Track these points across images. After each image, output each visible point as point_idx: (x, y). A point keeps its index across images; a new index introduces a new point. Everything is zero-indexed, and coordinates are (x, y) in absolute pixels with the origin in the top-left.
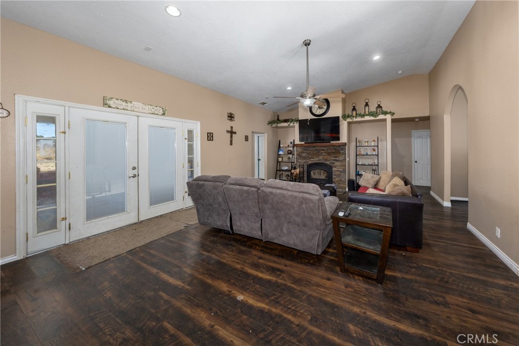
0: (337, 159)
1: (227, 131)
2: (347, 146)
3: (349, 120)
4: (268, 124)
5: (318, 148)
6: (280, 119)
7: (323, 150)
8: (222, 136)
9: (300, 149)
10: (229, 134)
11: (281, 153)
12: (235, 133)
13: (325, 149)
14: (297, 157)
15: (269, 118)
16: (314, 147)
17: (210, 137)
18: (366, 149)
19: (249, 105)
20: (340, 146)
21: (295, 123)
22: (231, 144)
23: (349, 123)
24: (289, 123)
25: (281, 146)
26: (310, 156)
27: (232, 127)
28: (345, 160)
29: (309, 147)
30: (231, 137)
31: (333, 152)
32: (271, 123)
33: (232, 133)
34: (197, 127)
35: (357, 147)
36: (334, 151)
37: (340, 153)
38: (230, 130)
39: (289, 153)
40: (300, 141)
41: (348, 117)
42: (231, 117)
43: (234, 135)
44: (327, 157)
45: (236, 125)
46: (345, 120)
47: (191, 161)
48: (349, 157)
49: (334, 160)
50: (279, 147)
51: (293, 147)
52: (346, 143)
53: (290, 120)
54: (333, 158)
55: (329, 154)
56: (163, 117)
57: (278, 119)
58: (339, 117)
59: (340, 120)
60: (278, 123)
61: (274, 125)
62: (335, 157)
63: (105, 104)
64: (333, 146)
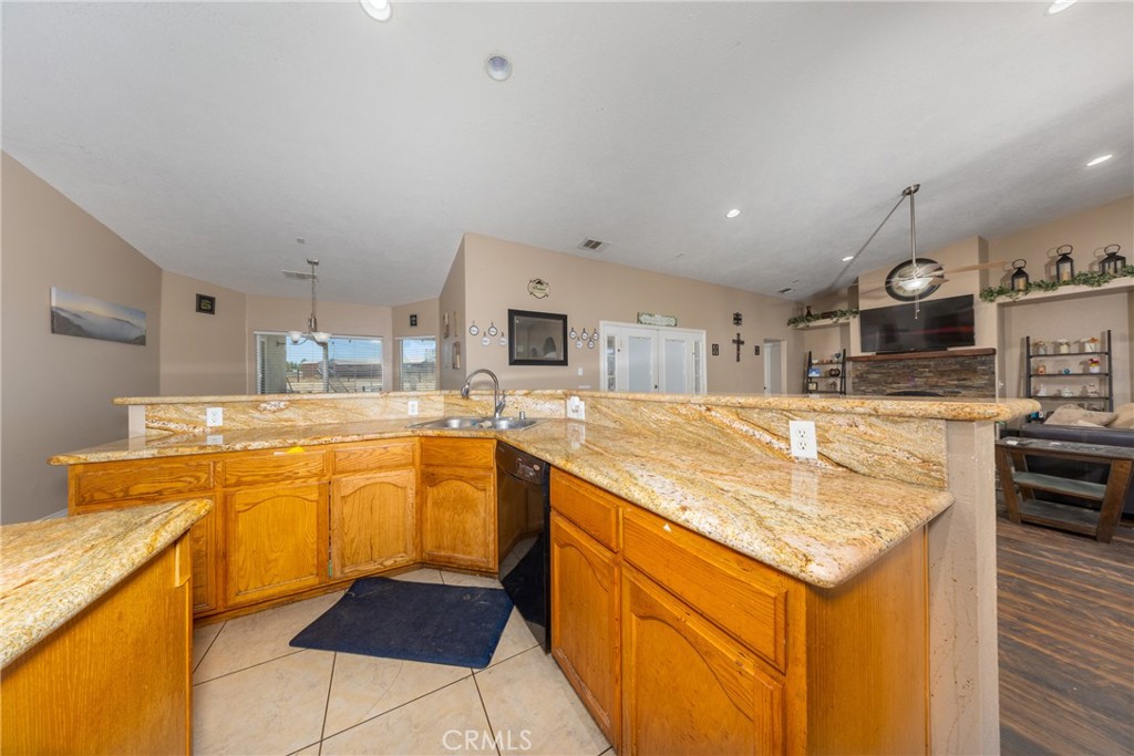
0: (968, 383)
1: (734, 341)
2: (996, 356)
3: (1002, 299)
4: (788, 324)
5: (911, 363)
6: (813, 313)
7: (925, 367)
8: (728, 349)
9: (861, 367)
10: (735, 345)
11: (813, 374)
12: (743, 343)
13: (932, 363)
14: (857, 380)
15: (790, 315)
16: (901, 360)
17: (715, 350)
18: (1064, 361)
19: (759, 298)
20: (975, 356)
21: (851, 318)
22: (738, 360)
23: (1002, 306)
24: (835, 319)
25: (814, 361)
26: (890, 380)
27: (738, 335)
28: (993, 385)
29: (886, 361)
30: (738, 349)
31: (953, 371)
32: (794, 321)
33: (739, 342)
34: (702, 338)
35: (1029, 357)
36: (958, 367)
37: (975, 371)
38: (736, 338)
39: (832, 376)
40: (863, 351)
41: (1001, 292)
42: (738, 319)
43: (741, 346)
44: (935, 380)
45: (745, 331)
46: (992, 301)
47: (697, 379)
48: (1003, 379)
49: (957, 386)
50: (810, 364)
51: (844, 364)
52: (994, 350)
53: (839, 313)
54: (956, 382)
55: (942, 374)
56: (675, 329)
57: (809, 314)
58: (971, 297)
59: (975, 301)
60: (809, 321)
61: (801, 325)
62: (959, 380)
63: (639, 321)
64: (957, 356)
